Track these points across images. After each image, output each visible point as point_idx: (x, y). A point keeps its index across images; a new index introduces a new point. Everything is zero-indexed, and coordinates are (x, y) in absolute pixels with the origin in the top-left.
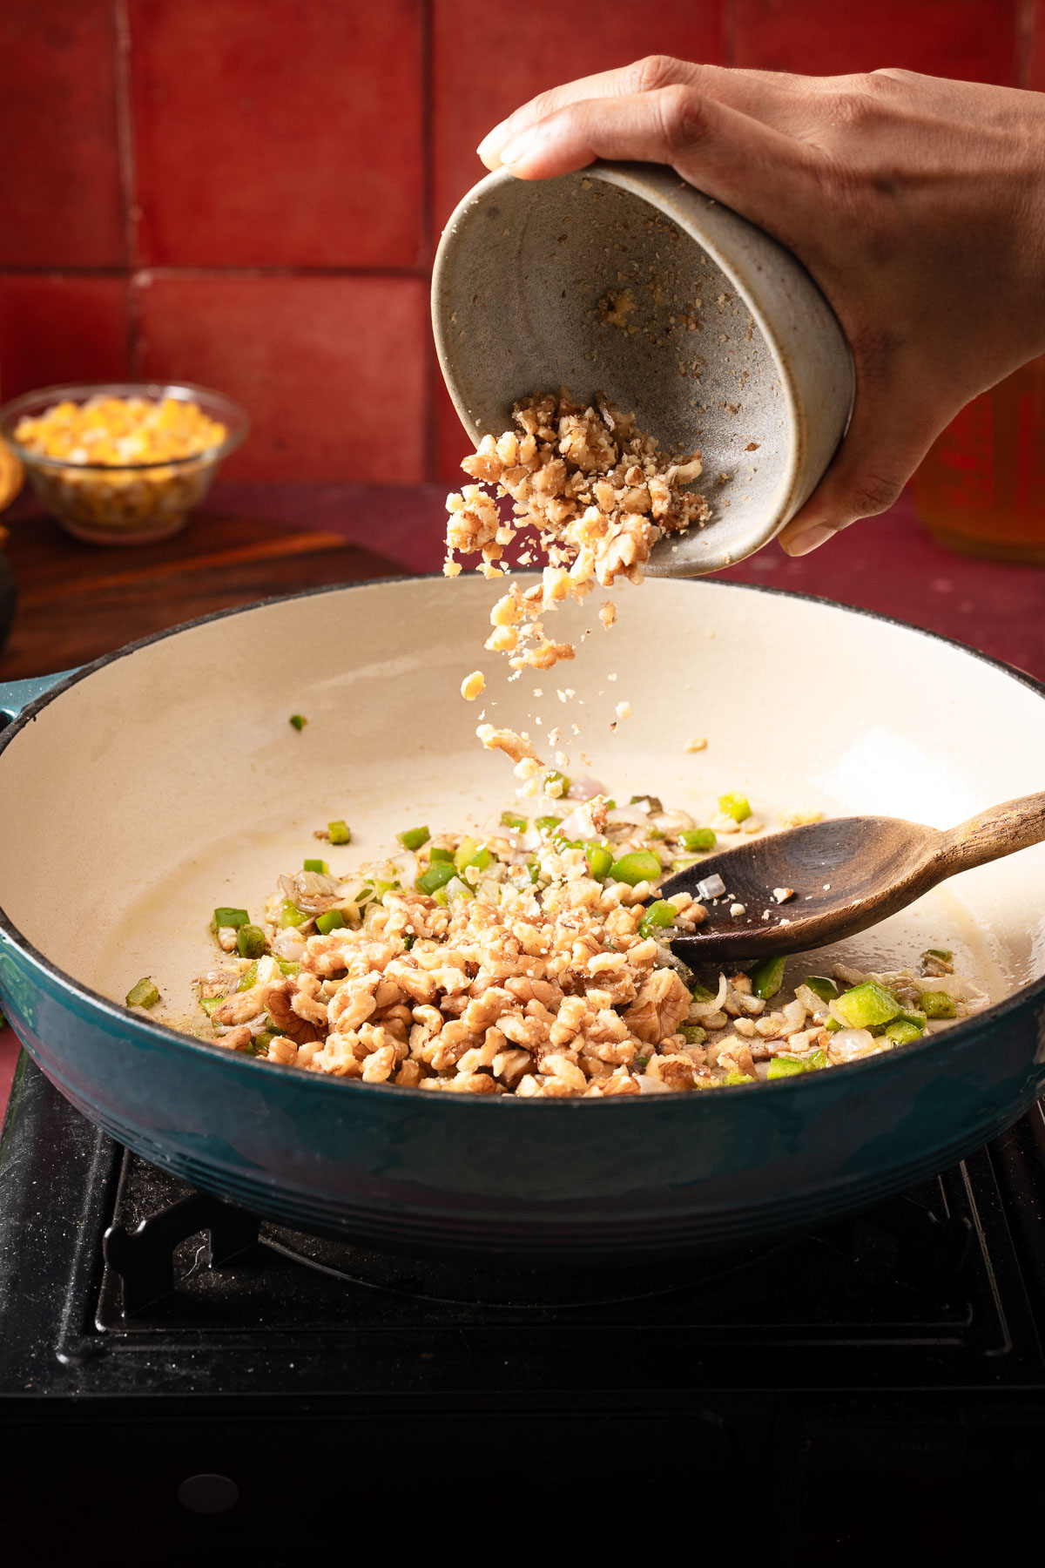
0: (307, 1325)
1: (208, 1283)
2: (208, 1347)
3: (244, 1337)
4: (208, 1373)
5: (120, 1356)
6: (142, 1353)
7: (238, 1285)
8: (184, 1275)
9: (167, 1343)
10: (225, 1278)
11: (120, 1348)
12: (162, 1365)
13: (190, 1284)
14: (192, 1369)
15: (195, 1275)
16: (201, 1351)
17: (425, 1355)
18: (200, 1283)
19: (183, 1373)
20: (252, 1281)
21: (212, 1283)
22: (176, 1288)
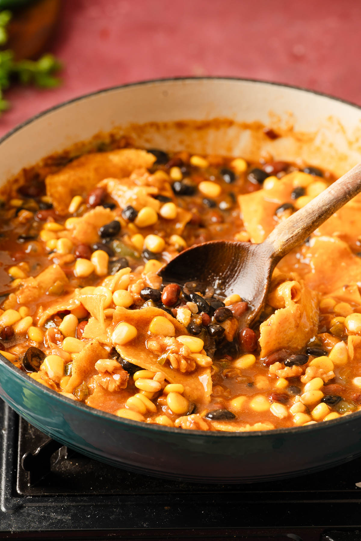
0: (112, 491)
1: (66, 467)
2: (69, 504)
3: (85, 498)
4: (70, 518)
5: (30, 508)
6: (40, 507)
7: (80, 468)
8: (54, 463)
9: (50, 502)
10: (74, 464)
11: (29, 504)
12: (49, 514)
13: (58, 468)
14: (63, 516)
15: (59, 462)
16: (66, 506)
17: (166, 508)
18: (62, 468)
19: (59, 518)
20: (86, 466)
21: (67, 468)
22: (52, 470)
